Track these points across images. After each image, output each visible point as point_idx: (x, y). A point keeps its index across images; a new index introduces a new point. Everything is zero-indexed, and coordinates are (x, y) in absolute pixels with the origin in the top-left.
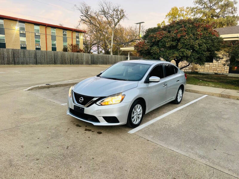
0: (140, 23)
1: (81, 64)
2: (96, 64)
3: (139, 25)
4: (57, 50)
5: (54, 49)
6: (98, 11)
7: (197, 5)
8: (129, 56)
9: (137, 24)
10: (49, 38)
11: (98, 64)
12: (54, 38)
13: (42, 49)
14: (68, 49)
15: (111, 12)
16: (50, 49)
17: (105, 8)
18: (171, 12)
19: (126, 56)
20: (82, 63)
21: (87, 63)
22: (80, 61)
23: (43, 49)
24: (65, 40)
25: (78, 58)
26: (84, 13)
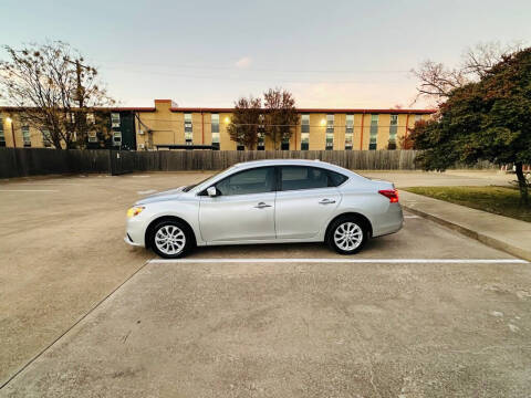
4: (378, 148)
5: (373, 147)
10: (367, 131)
12: (374, 130)
13: (354, 148)
14: (398, 145)
16: (366, 147)
23: (356, 148)
24: (393, 131)
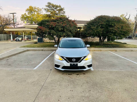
0: (13, 13)
3: (12, 14)
7: (47, 8)
8: (11, 34)
9: (11, 14)
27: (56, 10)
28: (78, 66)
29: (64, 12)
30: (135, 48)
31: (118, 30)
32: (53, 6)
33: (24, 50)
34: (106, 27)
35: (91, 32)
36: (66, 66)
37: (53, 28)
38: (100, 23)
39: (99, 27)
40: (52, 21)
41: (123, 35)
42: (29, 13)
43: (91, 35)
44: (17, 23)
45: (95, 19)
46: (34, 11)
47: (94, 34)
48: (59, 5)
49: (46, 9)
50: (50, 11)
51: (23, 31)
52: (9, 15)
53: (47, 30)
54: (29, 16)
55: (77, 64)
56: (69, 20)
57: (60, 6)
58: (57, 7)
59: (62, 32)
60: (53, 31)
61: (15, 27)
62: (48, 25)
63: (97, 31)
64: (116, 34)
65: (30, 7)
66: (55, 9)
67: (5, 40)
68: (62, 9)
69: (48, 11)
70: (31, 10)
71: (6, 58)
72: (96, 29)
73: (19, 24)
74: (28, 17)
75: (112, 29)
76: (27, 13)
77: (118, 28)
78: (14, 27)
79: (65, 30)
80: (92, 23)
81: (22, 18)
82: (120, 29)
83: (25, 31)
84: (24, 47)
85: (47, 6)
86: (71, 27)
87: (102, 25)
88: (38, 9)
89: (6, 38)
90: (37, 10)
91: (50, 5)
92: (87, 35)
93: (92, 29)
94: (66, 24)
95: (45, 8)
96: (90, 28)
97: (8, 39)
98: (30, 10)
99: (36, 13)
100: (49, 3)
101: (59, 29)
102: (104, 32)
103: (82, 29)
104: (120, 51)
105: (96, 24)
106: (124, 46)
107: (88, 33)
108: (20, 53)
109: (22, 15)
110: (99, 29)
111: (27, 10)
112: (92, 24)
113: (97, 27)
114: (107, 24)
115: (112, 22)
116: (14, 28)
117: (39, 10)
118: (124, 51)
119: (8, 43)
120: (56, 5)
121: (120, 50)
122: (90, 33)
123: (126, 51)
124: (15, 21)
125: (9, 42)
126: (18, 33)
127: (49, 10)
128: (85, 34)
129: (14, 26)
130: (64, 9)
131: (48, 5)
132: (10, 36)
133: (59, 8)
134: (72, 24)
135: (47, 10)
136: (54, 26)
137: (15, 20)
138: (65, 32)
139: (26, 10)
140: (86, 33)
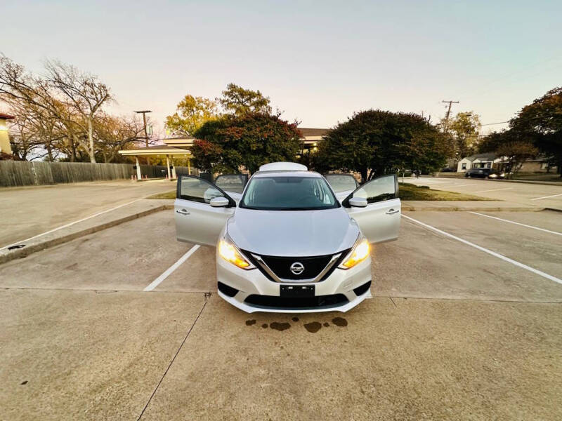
0: (144, 112)
1: (27, 184)
2: (68, 182)
3: (141, 115)
6: (44, 79)
7: (227, 97)
8: (137, 164)
9: (138, 112)
11: (72, 182)
15: (77, 85)
17: (62, 76)
18: (185, 102)
19: (132, 165)
20: (30, 183)
21: (44, 181)
22: (22, 178)
25: (15, 172)
26: (4, 78)
27: (248, 104)
28: (317, 293)
29: (270, 109)
30: (460, 200)
31: (420, 150)
32: (242, 93)
33: (153, 208)
34: (383, 142)
35: (342, 156)
36: (262, 293)
37: (233, 145)
38: (368, 131)
39: (365, 143)
40: (232, 125)
41: (433, 163)
42: (185, 112)
43: (342, 163)
44: (156, 138)
45: (350, 121)
46: (197, 108)
47: (351, 161)
48: (256, 92)
49: (224, 101)
50: (235, 107)
51: (168, 155)
52: (134, 117)
53: (217, 149)
54: (185, 119)
55: (314, 287)
56: (279, 120)
57: (259, 94)
58: (252, 95)
59: (261, 156)
60: (235, 151)
61: (150, 145)
62: (220, 135)
63: (357, 154)
64: (414, 163)
65: (187, 98)
66: (247, 100)
67: (123, 177)
68: (263, 102)
69: (229, 105)
70: (189, 104)
71: (82, 236)
72: (354, 149)
73: (161, 138)
74: (182, 123)
75: (403, 149)
76: (180, 113)
77: (421, 144)
78: (147, 146)
79: (269, 149)
80: (344, 132)
81: (169, 125)
82: (424, 146)
83: (172, 156)
84: (159, 197)
85: (227, 93)
86: (286, 141)
87: (372, 135)
88: (207, 102)
89: (125, 172)
90: (204, 106)
91: (233, 90)
92: (330, 163)
93: (345, 148)
94: (272, 131)
95: (223, 98)
96: (337, 144)
97: (131, 175)
98: (187, 105)
99: (202, 113)
100: (232, 87)
101: (251, 145)
102: (379, 156)
103: (315, 149)
104: (423, 209)
105: (355, 134)
106: (427, 195)
107: (334, 160)
108: (138, 216)
109: (168, 118)
110: (365, 147)
111: (182, 105)
112: (344, 135)
113: (359, 143)
114: (385, 135)
115: (400, 127)
116: (147, 148)
117: (210, 105)
118: (435, 209)
119: (130, 185)
120: (250, 90)
121: (424, 207)
122: (338, 159)
123: (440, 210)
124: (148, 132)
125: (133, 182)
126: (161, 162)
127: (231, 103)
128: (324, 161)
129: (147, 143)
130: (269, 102)
131: (230, 90)
132: (135, 168)
133: (255, 99)
134: (288, 133)
135: (226, 103)
136: (237, 137)
137: (148, 127)
138: (269, 154)
139: (179, 107)
140: (327, 158)
